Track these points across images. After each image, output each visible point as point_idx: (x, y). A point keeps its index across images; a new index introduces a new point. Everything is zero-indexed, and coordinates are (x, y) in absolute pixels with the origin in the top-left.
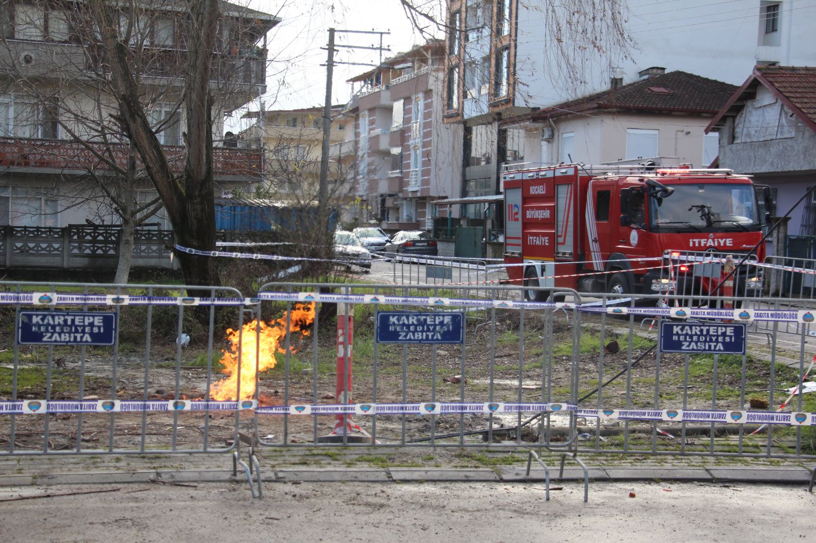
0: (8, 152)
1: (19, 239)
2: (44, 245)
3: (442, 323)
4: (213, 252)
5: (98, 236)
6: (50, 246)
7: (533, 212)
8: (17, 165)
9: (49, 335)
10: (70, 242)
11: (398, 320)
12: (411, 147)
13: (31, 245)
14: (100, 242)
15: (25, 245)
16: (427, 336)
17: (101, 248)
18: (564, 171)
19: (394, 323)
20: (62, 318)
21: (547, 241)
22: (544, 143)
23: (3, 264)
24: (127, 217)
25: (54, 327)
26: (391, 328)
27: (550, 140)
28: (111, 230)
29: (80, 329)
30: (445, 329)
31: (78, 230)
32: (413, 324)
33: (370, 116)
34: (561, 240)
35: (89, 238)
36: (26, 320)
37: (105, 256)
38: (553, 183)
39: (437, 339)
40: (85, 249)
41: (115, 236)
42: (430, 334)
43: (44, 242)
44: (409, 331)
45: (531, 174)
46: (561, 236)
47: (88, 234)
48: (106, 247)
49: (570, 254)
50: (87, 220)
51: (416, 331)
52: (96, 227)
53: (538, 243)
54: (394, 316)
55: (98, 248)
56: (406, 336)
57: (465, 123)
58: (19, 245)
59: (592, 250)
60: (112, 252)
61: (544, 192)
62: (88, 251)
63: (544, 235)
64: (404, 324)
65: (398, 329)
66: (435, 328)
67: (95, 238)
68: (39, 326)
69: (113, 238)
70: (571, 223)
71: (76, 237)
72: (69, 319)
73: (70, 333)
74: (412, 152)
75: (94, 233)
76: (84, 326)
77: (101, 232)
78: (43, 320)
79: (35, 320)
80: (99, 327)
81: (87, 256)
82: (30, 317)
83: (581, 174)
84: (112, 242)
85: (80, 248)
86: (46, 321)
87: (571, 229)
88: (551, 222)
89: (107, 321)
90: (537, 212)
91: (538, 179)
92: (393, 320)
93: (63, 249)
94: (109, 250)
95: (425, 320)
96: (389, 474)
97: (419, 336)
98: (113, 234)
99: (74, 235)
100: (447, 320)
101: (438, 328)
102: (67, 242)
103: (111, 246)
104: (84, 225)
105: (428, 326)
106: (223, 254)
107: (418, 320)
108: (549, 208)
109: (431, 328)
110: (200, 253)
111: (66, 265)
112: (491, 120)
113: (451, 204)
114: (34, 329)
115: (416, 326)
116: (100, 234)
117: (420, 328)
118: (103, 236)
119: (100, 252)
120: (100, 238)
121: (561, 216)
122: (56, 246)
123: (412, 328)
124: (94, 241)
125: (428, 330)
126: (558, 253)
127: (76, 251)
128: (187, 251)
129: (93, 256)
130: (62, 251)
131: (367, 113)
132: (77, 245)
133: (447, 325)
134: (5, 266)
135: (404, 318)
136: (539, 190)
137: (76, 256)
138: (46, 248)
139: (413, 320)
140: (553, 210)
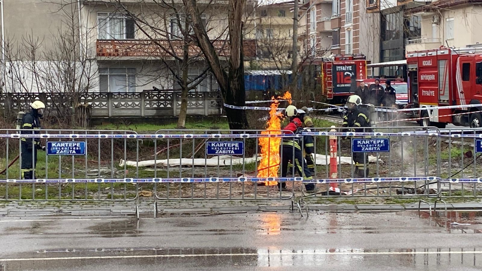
0: (107, 48)
1: (116, 100)
2: (130, 103)
3: (380, 143)
4: (244, 107)
5: (161, 97)
6: (133, 103)
7: (424, 76)
8: (113, 56)
9: (218, 151)
10: (145, 101)
11: (361, 142)
12: (346, 29)
13: (123, 103)
14: (162, 100)
15: (120, 103)
16: (374, 149)
17: (162, 104)
18: (442, 52)
19: (359, 144)
20: (223, 144)
21: (433, 93)
22: (434, 25)
23: (107, 115)
24: (184, 86)
25: (220, 148)
26: (359, 146)
27: (438, 23)
28: (168, 93)
29: (230, 148)
30: (382, 145)
31: (149, 93)
32: (368, 144)
33: (317, 10)
34: (442, 92)
35: (155, 98)
36: (209, 145)
37: (165, 108)
38: (437, 59)
39: (378, 150)
40: (153, 105)
41: (170, 97)
42: (375, 148)
43: (130, 101)
44: (366, 147)
45: (423, 54)
46: (441, 90)
47: (155, 95)
48: (165, 103)
49: (448, 101)
50: (153, 87)
51: (369, 147)
52: (159, 91)
53: (428, 94)
54: (359, 141)
55: (161, 104)
56: (365, 149)
57: (381, 12)
58: (116, 103)
59: (460, 98)
60: (169, 106)
61: (431, 65)
62: (155, 106)
63: (432, 90)
64: (364, 144)
65: (361, 146)
66: (377, 146)
67: (159, 98)
68: (214, 147)
69: (169, 97)
70: (447, 83)
71: (148, 98)
72: (226, 144)
73: (226, 150)
74: (346, 32)
75: (159, 95)
76: (231, 147)
77: (162, 94)
78: (216, 145)
79: (213, 145)
80: (237, 147)
81: (155, 109)
82: (211, 144)
83: (453, 53)
84: (169, 100)
85: (150, 104)
86: (217, 146)
87: (447, 86)
88: (435, 82)
89: (240, 145)
90: (427, 76)
91: (427, 56)
92: (359, 142)
93: (141, 105)
94: (167, 105)
95: (373, 142)
96: (356, 207)
97: (370, 149)
98: (170, 95)
99: (147, 97)
100: (382, 141)
101: (378, 145)
102: (143, 100)
103: (168, 102)
104: (152, 90)
105: (374, 144)
106: (249, 108)
107: (370, 142)
108: (434, 74)
109: (376, 145)
110: (238, 108)
111: (143, 115)
112: (398, 10)
113: (373, 67)
114: (212, 148)
115: (369, 144)
116: (162, 95)
117: (371, 146)
118: (164, 97)
119: (162, 106)
120: (162, 98)
121: (441, 78)
122: (137, 103)
123: (367, 146)
124: (159, 100)
125: (374, 146)
126: (440, 100)
127: (148, 106)
128: (230, 107)
129: (158, 109)
130: (141, 106)
131: (315, 7)
132: (148, 102)
133: (382, 144)
134: (108, 116)
135: (364, 141)
136: (428, 63)
137: (148, 109)
138: (131, 105)
139: (367, 142)
140: (437, 75)
